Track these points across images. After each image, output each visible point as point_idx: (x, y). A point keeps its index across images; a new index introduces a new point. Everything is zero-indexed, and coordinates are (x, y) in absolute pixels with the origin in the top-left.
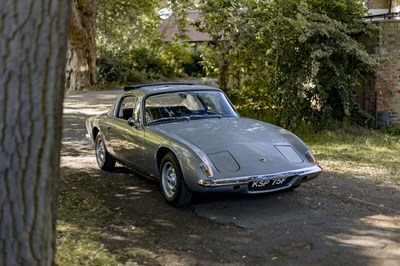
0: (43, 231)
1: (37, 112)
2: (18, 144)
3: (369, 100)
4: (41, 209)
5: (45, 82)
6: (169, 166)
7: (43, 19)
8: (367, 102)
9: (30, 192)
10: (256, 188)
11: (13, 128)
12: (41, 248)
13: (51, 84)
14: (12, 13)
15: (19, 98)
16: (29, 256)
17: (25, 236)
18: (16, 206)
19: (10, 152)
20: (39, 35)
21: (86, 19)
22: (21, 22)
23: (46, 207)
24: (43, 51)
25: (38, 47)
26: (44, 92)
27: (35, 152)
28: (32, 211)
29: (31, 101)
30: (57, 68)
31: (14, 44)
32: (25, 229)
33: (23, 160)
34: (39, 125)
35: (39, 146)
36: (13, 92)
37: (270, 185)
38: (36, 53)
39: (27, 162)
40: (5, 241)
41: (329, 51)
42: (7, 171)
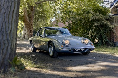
0: (13, 33)
2: (8, 7)
3: (112, 39)
6: (51, 46)
9: (10, 21)
11: (7, 2)
12: (13, 38)
16: (9, 38)
17: (8, 32)
19: (6, 8)
21: (30, 19)
23: (14, 27)
27: (12, 11)
28: (10, 27)
32: (8, 30)
33: (9, 12)
34: (13, 3)
35: (13, 9)
37: (80, 50)
39: (10, 12)
40: (3, 32)
41: (99, 24)
42: (5, 13)
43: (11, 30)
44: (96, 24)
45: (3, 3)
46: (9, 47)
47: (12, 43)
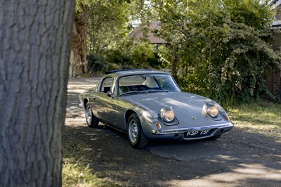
0: (57, 142)
1: (55, 76)
2: (45, 93)
3: (276, 83)
4: (56, 130)
5: (60, 60)
6: (133, 122)
7: (59, 26)
8: (275, 85)
9: (50, 119)
10: (189, 136)
11: (42, 83)
12: (55, 152)
13: (63, 61)
14: (43, 22)
15: (46, 68)
16: (49, 155)
17: (47, 144)
18: (43, 126)
20: (57, 34)
21: (80, 27)
22: (48, 27)
23: (58, 129)
24: (59, 42)
25: (56, 40)
26: (59, 65)
27: (54, 97)
28: (51, 130)
29: (52, 70)
30: (66, 52)
31: (44, 39)
32: (47, 140)
33: (47, 102)
34: (56, 83)
35: (56, 94)
36: (43, 64)
37: (199, 134)
38: (55, 44)
39: (49, 102)
40: (36, 146)
41: (246, 49)
42: (39, 107)
43: (52, 138)
44: (238, 51)
45: (35, 86)
46: (49, 174)
47: (54, 162)
